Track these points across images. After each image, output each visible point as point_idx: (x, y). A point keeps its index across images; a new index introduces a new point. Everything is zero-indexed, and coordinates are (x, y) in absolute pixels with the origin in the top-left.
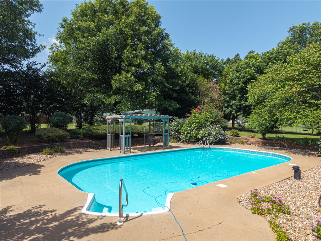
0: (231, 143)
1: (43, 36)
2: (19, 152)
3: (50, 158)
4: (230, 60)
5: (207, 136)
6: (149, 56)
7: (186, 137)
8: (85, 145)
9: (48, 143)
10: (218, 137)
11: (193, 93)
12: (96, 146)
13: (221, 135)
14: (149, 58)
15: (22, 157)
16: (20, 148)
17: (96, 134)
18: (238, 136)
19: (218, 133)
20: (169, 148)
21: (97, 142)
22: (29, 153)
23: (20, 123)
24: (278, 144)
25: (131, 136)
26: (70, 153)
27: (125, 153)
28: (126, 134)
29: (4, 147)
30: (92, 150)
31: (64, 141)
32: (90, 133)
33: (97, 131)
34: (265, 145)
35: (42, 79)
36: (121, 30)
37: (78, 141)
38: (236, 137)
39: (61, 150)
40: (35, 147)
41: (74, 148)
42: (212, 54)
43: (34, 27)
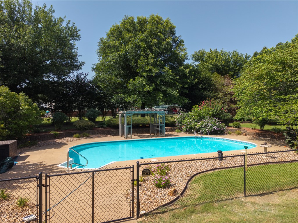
0: (228, 134)
1: (81, 56)
2: (60, 136)
3: (77, 140)
4: (257, 54)
5: (204, 128)
6: (158, 63)
7: (187, 127)
8: (106, 132)
9: (80, 130)
10: (213, 128)
11: (205, 89)
12: (114, 133)
13: (216, 127)
14: (158, 64)
15: (61, 139)
16: (61, 133)
17: (114, 125)
18: (239, 127)
19: (213, 125)
20: (165, 136)
21: (114, 130)
22: (66, 137)
23: (62, 117)
24: (270, 135)
25: (131, 126)
26: (92, 138)
27: (126, 139)
28: (128, 125)
29: (51, 132)
30: (110, 136)
31: (91, 129)
32: (109, 123)
33: (114, 122)
34: (258, 136)
35: (86, 85)
36: (136, 45)
37: (103, 129)
38: (237, 128)
39: (86, 135)
40: (70, 132)
41: (97, 134)
42: (235, 50)
43: (77, 50)
